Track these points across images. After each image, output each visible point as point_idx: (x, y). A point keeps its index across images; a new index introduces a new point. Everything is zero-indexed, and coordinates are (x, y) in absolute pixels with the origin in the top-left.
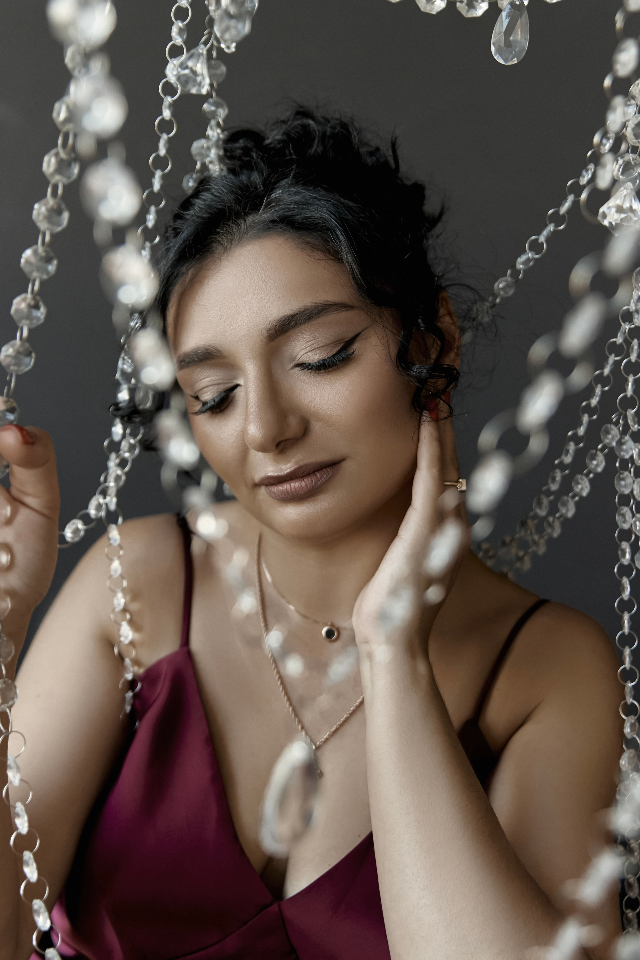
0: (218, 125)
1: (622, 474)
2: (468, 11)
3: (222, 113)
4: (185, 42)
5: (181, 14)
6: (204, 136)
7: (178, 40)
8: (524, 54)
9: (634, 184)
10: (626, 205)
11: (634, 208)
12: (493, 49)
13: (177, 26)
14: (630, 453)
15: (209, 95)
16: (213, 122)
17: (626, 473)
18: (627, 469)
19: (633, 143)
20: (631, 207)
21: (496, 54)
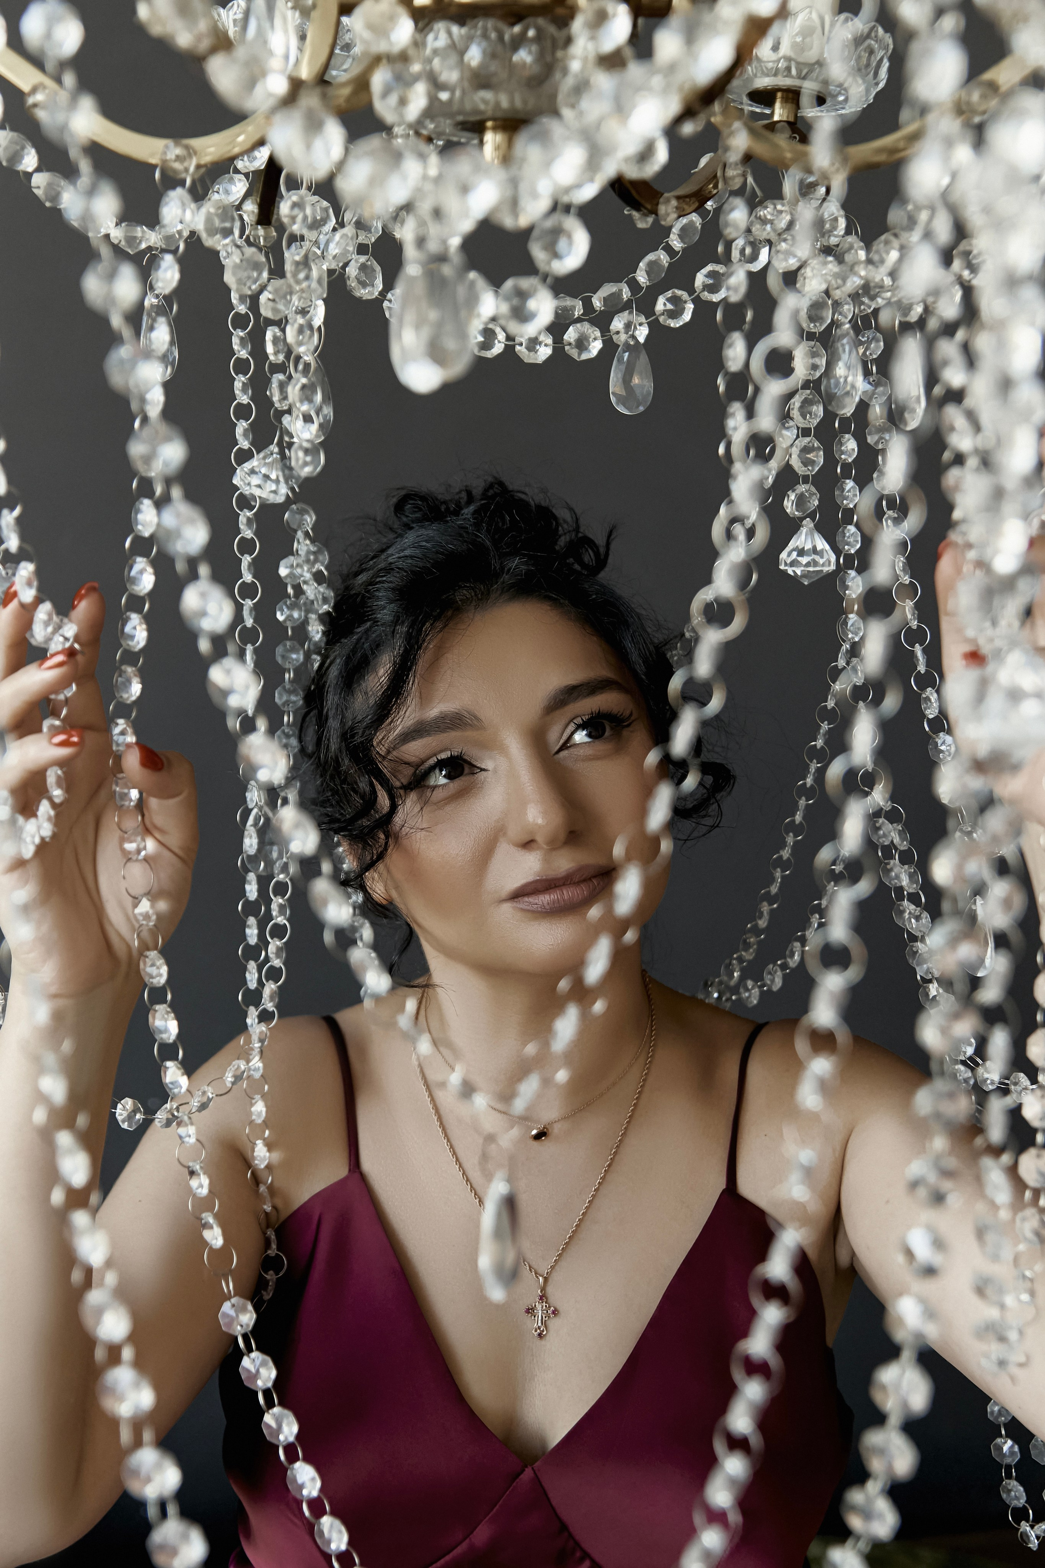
0: (307, 534)
1: (889, 864)
2: (580, 355)
3: (310, 520)
4: (252, 444)
5: (243, 412)
6: (290, 552)
7: (244, 444)
8: (650, 398)
9: (813, 520)
10: (808, 546)
11: (818, 549)
12: (613, 399)
13: (242, 426)
14: (890, 839)
15: (288, 502)
16: (300, 535)
17: (892, 862)
18: (892, 857)
19: (803, 471)
20: (814, 548)
21: (617, 404)
